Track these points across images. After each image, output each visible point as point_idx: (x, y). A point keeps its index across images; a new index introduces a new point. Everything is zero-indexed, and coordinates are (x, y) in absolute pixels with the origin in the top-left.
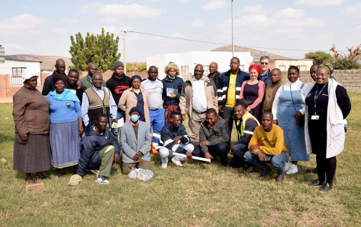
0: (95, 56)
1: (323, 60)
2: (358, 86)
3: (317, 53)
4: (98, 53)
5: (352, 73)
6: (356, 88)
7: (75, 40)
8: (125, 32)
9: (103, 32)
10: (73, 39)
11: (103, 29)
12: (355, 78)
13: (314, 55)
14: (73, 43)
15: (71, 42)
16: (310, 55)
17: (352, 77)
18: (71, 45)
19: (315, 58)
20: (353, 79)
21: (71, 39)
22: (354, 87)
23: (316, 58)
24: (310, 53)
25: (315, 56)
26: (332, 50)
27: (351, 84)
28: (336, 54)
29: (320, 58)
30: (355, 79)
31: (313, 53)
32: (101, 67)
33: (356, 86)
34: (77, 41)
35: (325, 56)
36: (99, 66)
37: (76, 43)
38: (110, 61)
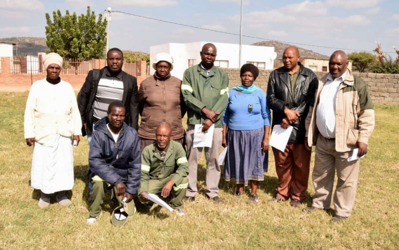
0: (74, 39)
1: (368, 63)
2: (382, 96)
3: (360, 54)
4: (78, 37)
5: (376, 78)
6: (379, 98)
7: (52, 19)
8: (109, 11)
9: (88, 12)
10: (49, 17)
11: (88, 7)
12: (379, 84)
13: (358, 56)
14: (49, 22)
15: (46, 20)
16: (353, 56)
17: (375, 83)
18: (47, 25)
19: (358, 59)
20: (376, 86)
21: (47, 17)
22: (377, 96)
23: (360, 60)
24: (353, 53)
25: (359, 58)
26: (376, 50)
27: (374, 92)
28: (381, 56)
29: (363, 60)
30: (379, 86)
31: (357, 54)
32: (81, 53)
33: (380, 96)
34: (54, 20)
35: (370, 58)
36: (80, 52)
37: (53, 22)
38: (93, 47)
